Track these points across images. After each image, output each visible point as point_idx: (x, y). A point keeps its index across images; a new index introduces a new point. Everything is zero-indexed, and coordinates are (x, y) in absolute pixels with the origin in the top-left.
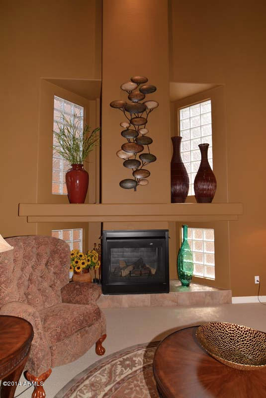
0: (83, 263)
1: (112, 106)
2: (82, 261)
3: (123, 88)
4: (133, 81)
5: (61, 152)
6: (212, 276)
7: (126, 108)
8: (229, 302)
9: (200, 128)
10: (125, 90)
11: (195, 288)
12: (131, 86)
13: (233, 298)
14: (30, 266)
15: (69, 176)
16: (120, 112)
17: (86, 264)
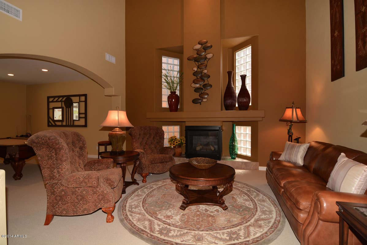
0: (177, 142)
1: (188, 59)
2: (176, 141)
3: (194, 49)
4: (199, 44)
5: (166, 86)
6: (249, 154)
7: (196, 60)
8: (257, 169)
9: (246, 64)
10: (195, 50)
11: (238, 160)
12: (198, 47)
13: (260, 167)
14: (146, 138)
15: (170, 98)
16: (193, 62)
17: (178, 143)
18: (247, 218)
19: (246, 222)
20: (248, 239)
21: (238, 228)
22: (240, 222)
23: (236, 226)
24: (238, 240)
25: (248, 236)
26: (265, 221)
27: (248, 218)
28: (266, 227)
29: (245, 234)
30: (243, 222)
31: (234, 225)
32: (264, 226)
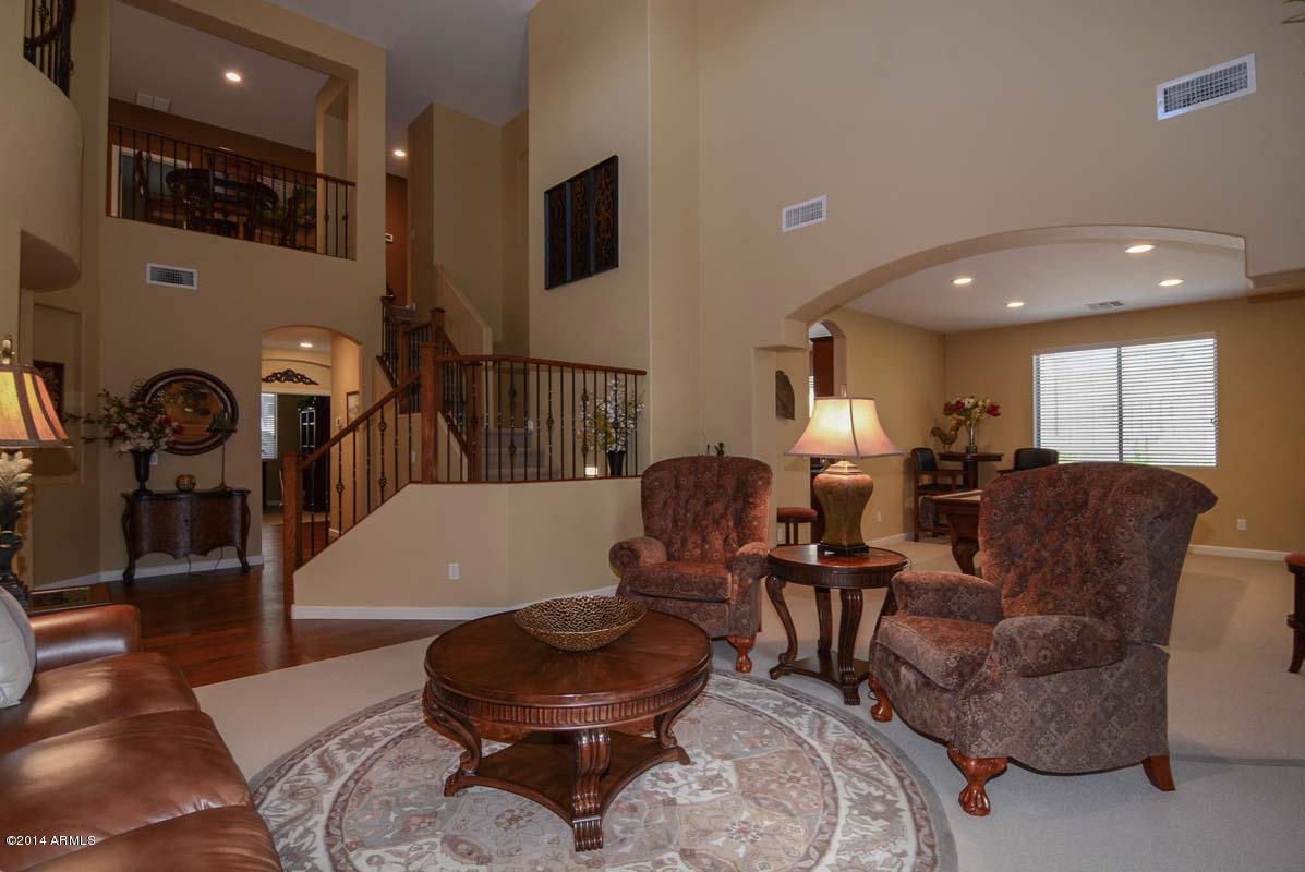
18: (350, 800)
19: (345, 785)
20: (317, 752)
21: (358, 762)
22: (365, 778)
23: (370, 762)
24: (343, 739)
25: (321, 757)
26: (282, 820)
27: (346, 801)
28: (275, 803)
29: (332, 758)
30: (357, 782)
31: (377, 759)
32: (282, 804)
